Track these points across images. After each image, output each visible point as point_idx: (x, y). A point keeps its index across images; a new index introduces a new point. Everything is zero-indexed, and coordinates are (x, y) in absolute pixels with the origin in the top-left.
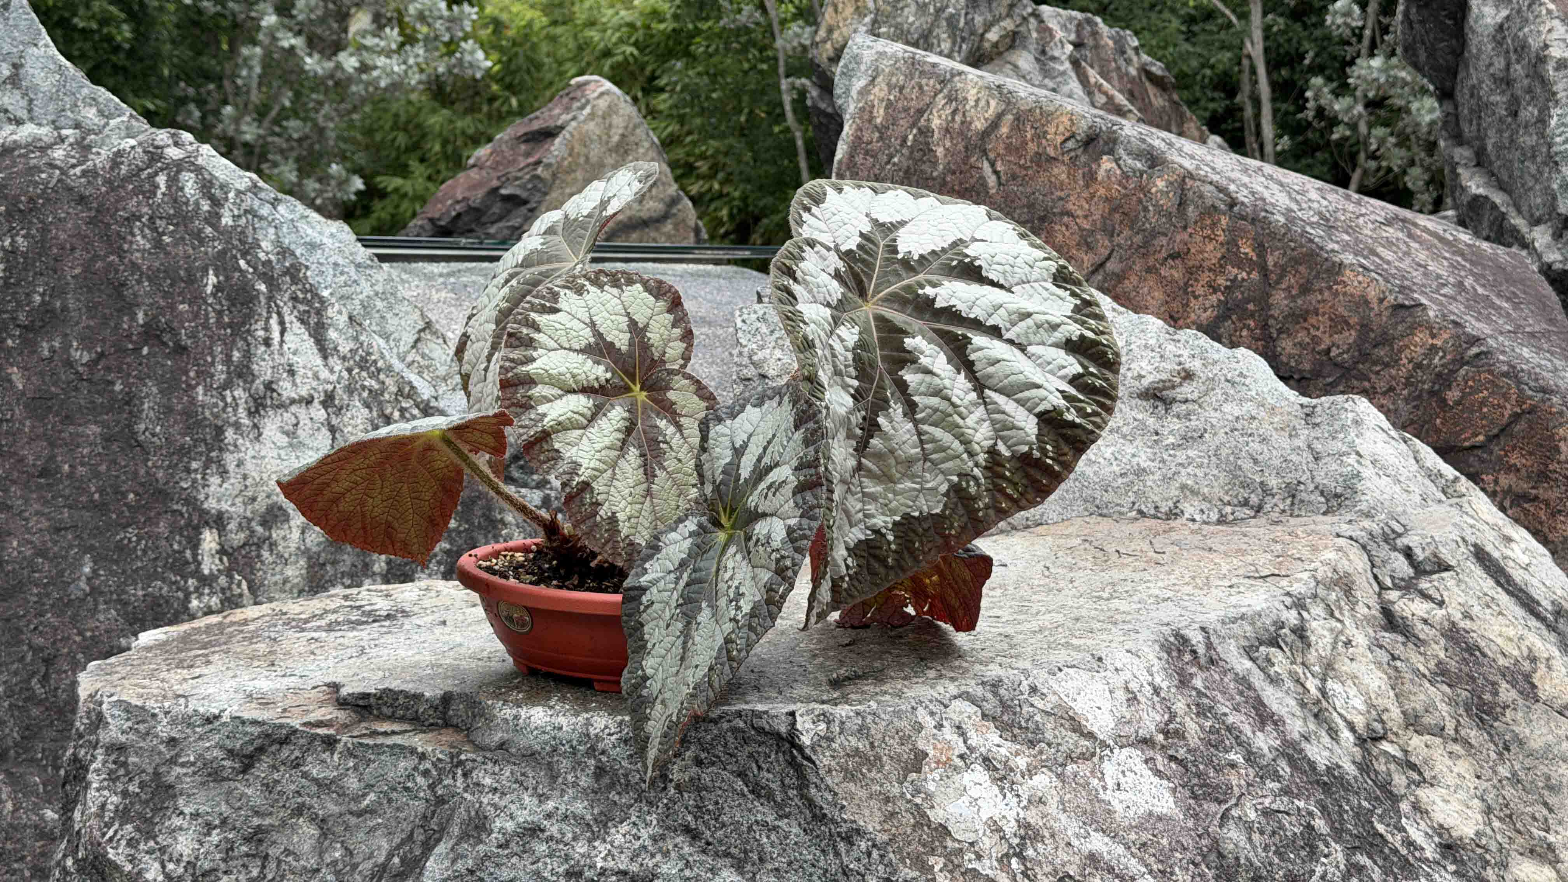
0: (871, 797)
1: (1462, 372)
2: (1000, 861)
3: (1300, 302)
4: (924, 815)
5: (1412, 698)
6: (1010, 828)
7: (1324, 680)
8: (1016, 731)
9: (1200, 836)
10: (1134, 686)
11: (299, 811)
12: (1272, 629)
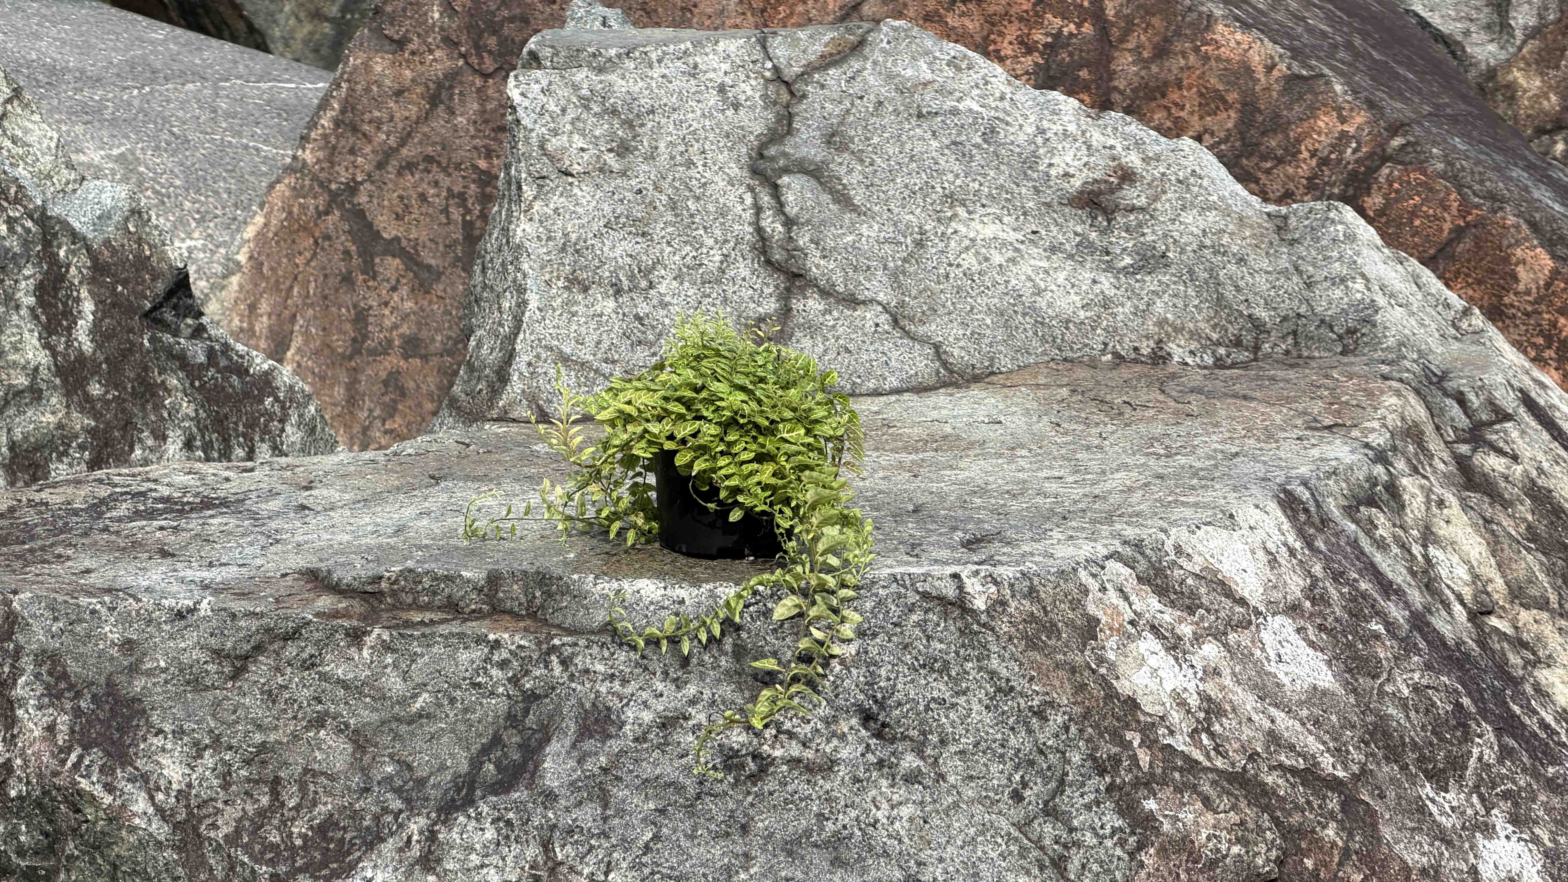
0: (1057, 666)
1: (1385, 171)
2: (1191, 736)
3: (1154, 69)
4: (1110, 686)
5: (1514, 566)
6: (1194, 701)
7: (1425, 546)
8: (1173, 597)
9: (1363, 713)
10: (1271, 546)
11: (319, 722)
12: (1367, 485)
